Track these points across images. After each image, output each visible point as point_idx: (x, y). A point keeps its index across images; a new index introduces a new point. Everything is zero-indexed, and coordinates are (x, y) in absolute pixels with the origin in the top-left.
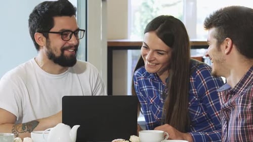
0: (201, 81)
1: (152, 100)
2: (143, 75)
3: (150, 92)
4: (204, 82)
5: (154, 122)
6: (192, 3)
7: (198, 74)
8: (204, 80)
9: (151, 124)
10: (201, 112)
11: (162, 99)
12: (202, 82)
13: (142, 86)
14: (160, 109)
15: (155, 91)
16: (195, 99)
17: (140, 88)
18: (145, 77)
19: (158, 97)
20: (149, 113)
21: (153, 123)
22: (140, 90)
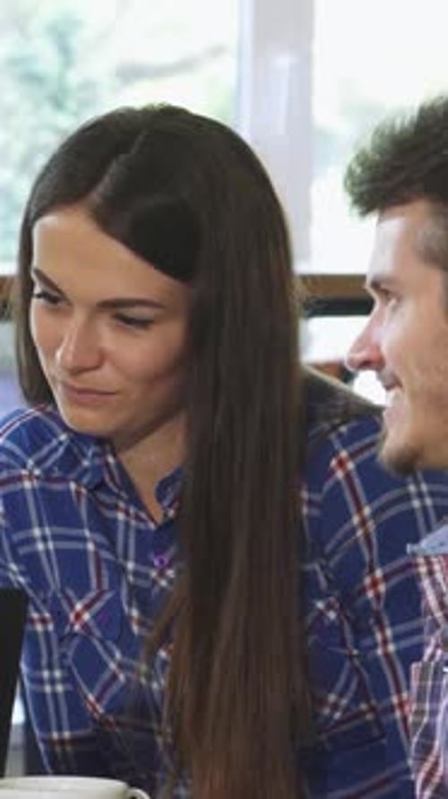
0: (348, 517)
1: (82, 613)
2: (38, 463)
3: (73, 564)
4: (363, 522)
5: (80, 733)
6: (283, 62)
7: (340, 474)
8: (367, 511)
9: (62, 742)
10: (356, 700)
11: (135, 613)
12: (356, 520)
13: (29, 526)
14: (121, 666)
15: (98, 560)
16: (321, 614)
17: (17, 537)
18: (47, 476)
19: (116, 601)
20: (53, 681)
21: (74, 741)
22: (14, 547)
